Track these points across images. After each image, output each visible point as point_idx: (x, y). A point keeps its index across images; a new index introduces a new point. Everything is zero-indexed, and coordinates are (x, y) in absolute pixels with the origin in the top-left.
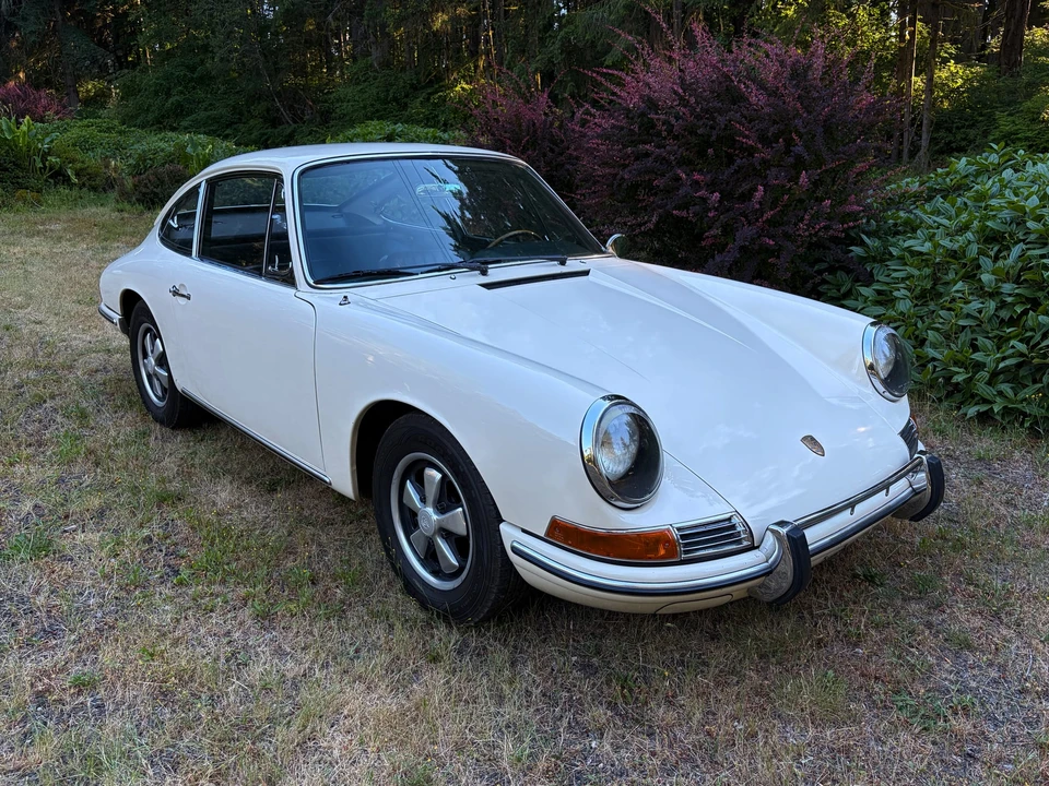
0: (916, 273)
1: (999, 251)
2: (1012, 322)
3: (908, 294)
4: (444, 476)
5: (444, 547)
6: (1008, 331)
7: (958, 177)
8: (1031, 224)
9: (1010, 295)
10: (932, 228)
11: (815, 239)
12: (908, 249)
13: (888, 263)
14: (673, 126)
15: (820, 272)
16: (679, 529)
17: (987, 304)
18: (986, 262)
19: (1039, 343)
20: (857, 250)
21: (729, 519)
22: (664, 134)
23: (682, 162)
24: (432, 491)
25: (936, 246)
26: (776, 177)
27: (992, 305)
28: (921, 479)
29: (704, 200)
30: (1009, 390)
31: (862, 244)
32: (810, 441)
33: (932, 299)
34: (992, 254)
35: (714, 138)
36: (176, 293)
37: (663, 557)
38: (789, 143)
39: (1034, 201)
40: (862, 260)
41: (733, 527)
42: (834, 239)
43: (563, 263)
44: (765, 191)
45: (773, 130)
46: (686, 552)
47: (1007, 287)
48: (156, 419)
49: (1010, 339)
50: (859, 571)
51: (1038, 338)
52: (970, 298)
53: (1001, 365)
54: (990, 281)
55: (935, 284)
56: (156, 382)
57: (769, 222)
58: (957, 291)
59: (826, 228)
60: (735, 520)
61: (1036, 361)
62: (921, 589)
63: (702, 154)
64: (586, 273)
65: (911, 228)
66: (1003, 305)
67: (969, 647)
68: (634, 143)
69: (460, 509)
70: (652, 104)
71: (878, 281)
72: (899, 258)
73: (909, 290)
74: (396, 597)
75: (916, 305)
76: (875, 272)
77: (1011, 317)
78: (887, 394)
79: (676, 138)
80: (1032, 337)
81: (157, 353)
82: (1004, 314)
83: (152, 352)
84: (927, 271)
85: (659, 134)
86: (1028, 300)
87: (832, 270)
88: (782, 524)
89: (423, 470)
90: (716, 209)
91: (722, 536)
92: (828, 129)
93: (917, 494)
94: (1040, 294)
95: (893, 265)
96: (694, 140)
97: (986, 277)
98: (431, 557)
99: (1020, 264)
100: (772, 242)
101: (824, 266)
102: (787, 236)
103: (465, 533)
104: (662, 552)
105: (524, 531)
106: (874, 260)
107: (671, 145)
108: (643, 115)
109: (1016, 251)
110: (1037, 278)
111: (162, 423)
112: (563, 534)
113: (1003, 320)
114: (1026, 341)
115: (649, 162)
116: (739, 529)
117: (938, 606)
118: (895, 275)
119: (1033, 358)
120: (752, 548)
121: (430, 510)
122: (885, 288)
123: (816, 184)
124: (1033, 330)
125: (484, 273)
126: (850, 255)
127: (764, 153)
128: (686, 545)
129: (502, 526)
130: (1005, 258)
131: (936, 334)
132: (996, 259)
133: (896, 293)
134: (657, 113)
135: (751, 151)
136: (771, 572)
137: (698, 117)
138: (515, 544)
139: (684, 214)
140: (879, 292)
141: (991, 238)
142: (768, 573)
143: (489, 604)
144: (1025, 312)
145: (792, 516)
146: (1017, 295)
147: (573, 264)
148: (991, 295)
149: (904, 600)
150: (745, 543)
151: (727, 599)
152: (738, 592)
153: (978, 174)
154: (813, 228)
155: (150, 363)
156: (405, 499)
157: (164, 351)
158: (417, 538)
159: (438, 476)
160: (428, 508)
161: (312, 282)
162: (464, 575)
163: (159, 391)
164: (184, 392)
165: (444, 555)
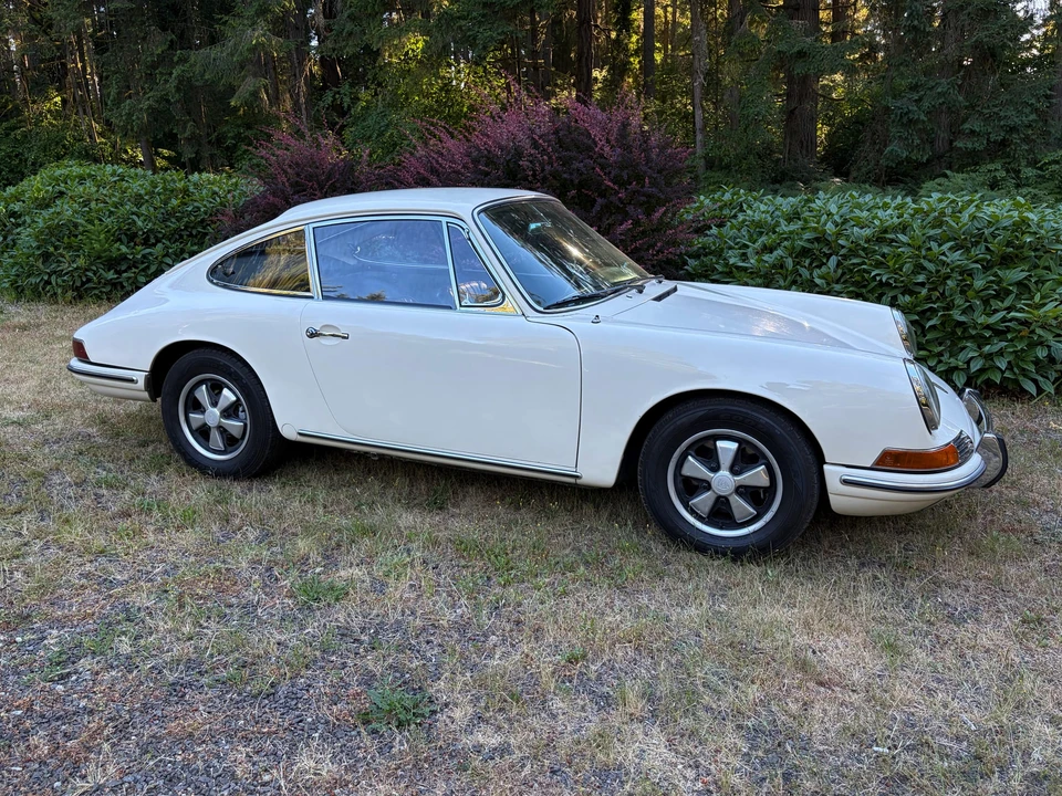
4: (742, 442)
5: (740, 501)
18: (803, 271)
24: (727, 457)
37: (953, 464)
41: (963, 440)
42: (670, 261)
46: (960, 458)
56: (214, 435)
60: (964, 435)
64: (676, 289)
69: (765, 466)
81: (223, 404)
83: (215, 404)
89: (714, 444)
91: (964, 447)
98: (719, 515)
104: (952, 460)
105: (847, 466)
109: (833, 262)
112: (892, 460)
120: (974, 452)
121: (726, 473)
125: (641, 291)
128: (959, 454)
129: (825, 467)
138: (845, 478)
155: (213, 415)
156: (686, 471)
157: (238, 399)
158: (703, 501)
159: (734, 446)
160: (724, 473)
161: (541, 309)
162: (768, 517)
163: (221, 445)
164: (300, 434)
165: (741, 507)
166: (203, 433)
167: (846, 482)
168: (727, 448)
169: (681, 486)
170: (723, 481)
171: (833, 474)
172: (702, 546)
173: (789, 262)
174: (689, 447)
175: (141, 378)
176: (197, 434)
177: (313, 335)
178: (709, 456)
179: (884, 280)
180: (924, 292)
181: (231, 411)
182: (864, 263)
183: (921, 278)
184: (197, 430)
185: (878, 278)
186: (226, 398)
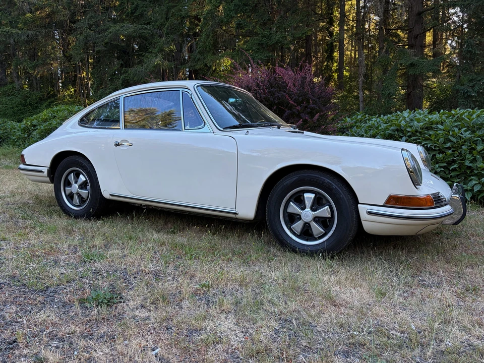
4: (317, 194)
5: (316, 225)
24: (310, 202)
37: (430, 206)
38: (308, 103)
39: (404, 123)
41: (440, 197)
45: (300, 99)
46: (435, 204)
56: (75, 198)
60: (440, 194)
69: (328, 206)
81: (80, 182)
83: (76, 182)
89: (304, 195)
91: (439, 200)
98: (305, 234)
103: (329, 216)
104: (429, 204)
105: (371, 205)
112: (394, 201)
120: (447, 204)
125: (279, 128)
129: (359, 205)
138: (369, 211)
150: (444, 202)
155: (75, 188)
156: (290, 210)
157: (86, 180)
158: (298, 226)
159: (313, 196)
160: (308, 210)
161: (222, 129)
162: (330, 234)
163: (78, 202)
164: (111, 195)
165: (317, 229)
166: (70, 197)
167: (369, 213)
168: (309, 197)
169: (287, 218)
170: (308, 214)
171: (363, 209)
174: (291, 197)
175: (45, 170)
176: (68, 197)
177: (117, 145)
178: (300, 202)
179: (429, 147)
180: (450, 152)
181: (83, 186)
182: (419, 139)
183: (448, 145)
184: (68, 196)
186: (81, 179)
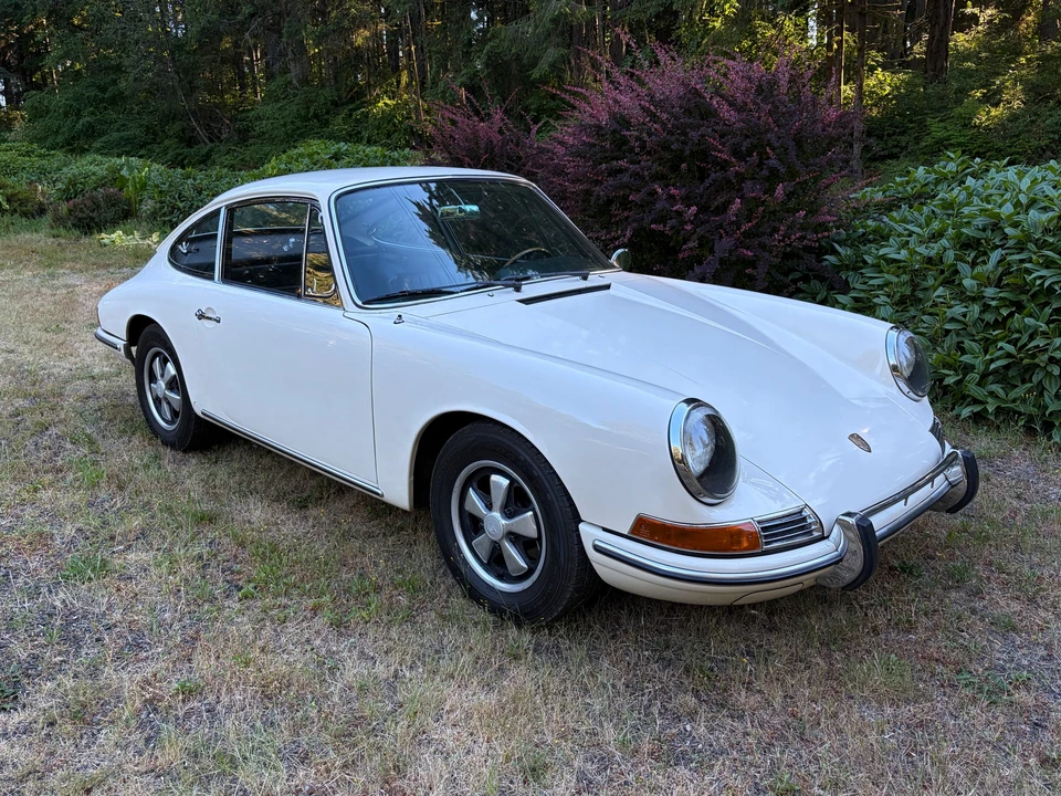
0: (895, 280)
1: (976, 257)
2: (997, 324)
3: (888, 300)
4: (512, 481)
5: (511, 550)
6: (995, 333)
7: (919, 186)
8: (1008, 230)
9: (993, 299)
10: (903, 235)
11: (789, 249)
12: (883, 257)
13: (862, 271)
14: (645, 142)
15: (795, 281)
16: (759, 522)
17: (971, 308)
18: (964, 268)
19: (1025, 345)
20: (831, 258)
21: (801, 512)
22: (637, 150)
23: (658, 177)
24: (498, 497)
25: (913, 253)
26: (752, 190)
27: (976, 308)
28: (956, 472)
29: (679, 213)
30: (1001, 391)
31: (834, 252)
32: (855, 438)
33: (912, 305)
34: (970, 259)
35: (688, 152)
36: (201, 316)
37: (746, 549)
38: (763, 157)
39: (1008, 209)
40: (837, 269)
41: (804, 519)
42: (808, 249)
43: (585, 278)
44: (741, 203)
45: (746, 144)
46: (767, 543)
47: (990, 292)
48: (165, 443)
49: (997, 341)
50: (896, 563)
51: (1025, 339)
52: (952, 302)
53: (992, 366)
54: (972, 286)
55: (914, 290)
56: (165, 406)
57: (747, 234)
58: (939, 297)
59: (802, 238)
60: (807, 512)
61: (1026, 361)
62: (957, 579)
63: (675, 168)
64: (607, 287)
65: (882, 237)
66: (986, 308)
67: (1014, 629)
68: (607, 160)
69: (531, 513)
70: (625, 122)
71: (854, 289)
72: (873, 266)
73: (888, 296)
74: (458, 602)
75: (897, 311)
76: (850, 280)
77: (996, 320)
78: (911, 394)
79: (649, 153)
80: (1018, 339)
81: (167, 377)
82: (990, 317)
83: (162, 376)
84: (905, 278)
85: (632, 150)
86: (1012, 303)
87: (806, 279)
88: (849, 514)
89: (489, 477)
90: (692, 223)
91: (794, 528)
92: (799, 143)
93: (953, 487)
94: (1024, 297)
95: (868, 272)
96: (667, 155)
97: (967, 282)
98: (496, 562)
99: (1000, 269)
100: (750, 254)
101: (797, 275)
102: (763, 247)
103: (536, 536)
104: (745, 544)
105: (605, 530)
106: (847, 268)
107: (645, 161)
108: (614, 132)
109: (995, 256)
110: (1020, 282)
111: (173, 446)
112: (648, 530)
113: (988, 323)
114: (1014, 342)
115: (625, 178)
116: (809, 521)
117: (977, 593)
118: (871, 282)
119: (1022, 359)
120: (823, 538)
121: (496, 514)
122: (862, 295)
123: (789, 195)
124: (1019, 331)
125: (518, 289)
126: (825, 263)
127: (738, 167)
128: (766, 537)
129: (581, 526)
130: (984, 263)
131: (921, 338)
132: (974, 264)
133: (875, 300)
134: (628, 130)
135: (724, 166)
136: (841, 560)
137: (671, 133)
138: (597, 543)
139: (661, 227)
140: (856, 300)
141: (967, 244)
142: (837, 561)
143: (564, 603)
144: (1011, 315)
145: (858, 506)
146: (1001, 298)
147: (595, 278)
148: (973, 299)
149: (944, 589)
150: (816, 534)
151: (799, 587)
152: (808, 580)
153: (938, 182)
154: (789, 239)
155: (162, 386)
156: (468, 505)
157: (176, 374)
158: (483, 544)
159: (505, 482)
161: (360, 303)
162: (535, 576)
163: (168, 415)
164: (203, 414)
165: (513, 557)
167: (597, 549)
168: (500, 482)
169: (468, 521)
171: (589, 534)
172: (475, 592)
173: (950, 256)
174: (471, 477)
175: (121, 344)
176: (155, 402)
178: (484, 489)
179: (1046, 284)
184: (155, 399)
185: (1038, 282)
186: (169, 372)
